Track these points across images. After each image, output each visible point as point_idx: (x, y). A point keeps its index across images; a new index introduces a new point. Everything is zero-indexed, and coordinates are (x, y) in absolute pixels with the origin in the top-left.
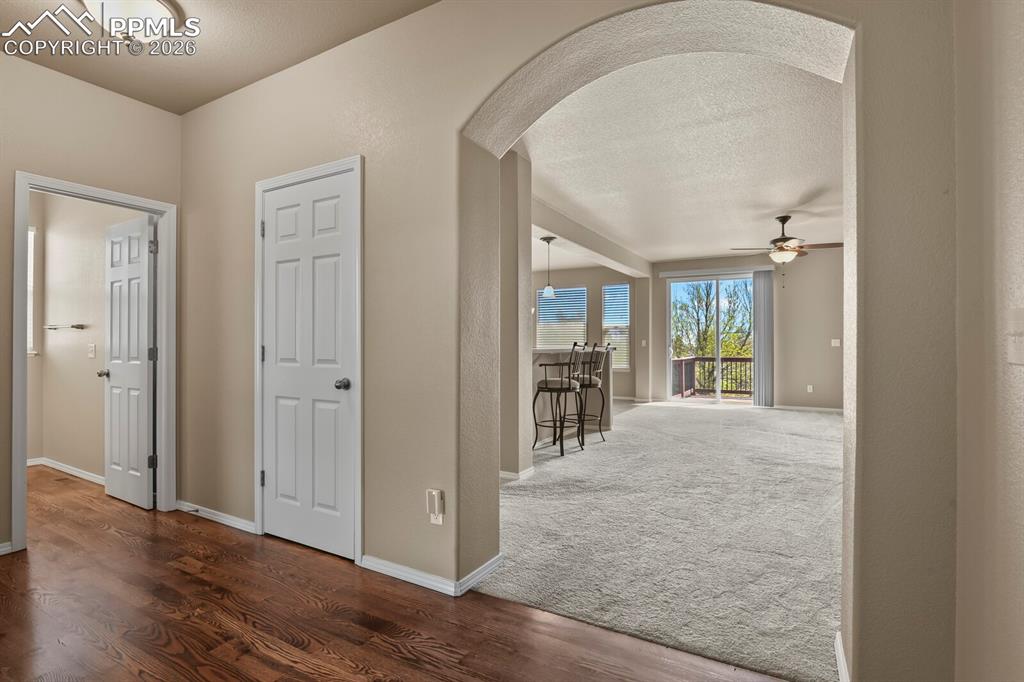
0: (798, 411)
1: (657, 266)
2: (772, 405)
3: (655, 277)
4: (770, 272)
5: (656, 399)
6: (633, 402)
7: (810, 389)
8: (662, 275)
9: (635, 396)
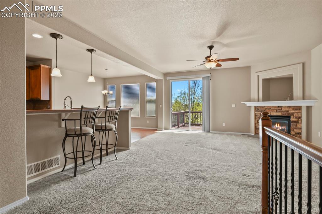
0: (219, 134)
1: (166, 75)
2: (210, 131)
3: (165, 80)
4: (209, 77)
5: (166, 129)
6: (157, 130)
7: (224, 124)
8: (168, 78)
9: (157, 128)
